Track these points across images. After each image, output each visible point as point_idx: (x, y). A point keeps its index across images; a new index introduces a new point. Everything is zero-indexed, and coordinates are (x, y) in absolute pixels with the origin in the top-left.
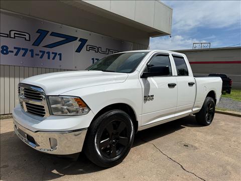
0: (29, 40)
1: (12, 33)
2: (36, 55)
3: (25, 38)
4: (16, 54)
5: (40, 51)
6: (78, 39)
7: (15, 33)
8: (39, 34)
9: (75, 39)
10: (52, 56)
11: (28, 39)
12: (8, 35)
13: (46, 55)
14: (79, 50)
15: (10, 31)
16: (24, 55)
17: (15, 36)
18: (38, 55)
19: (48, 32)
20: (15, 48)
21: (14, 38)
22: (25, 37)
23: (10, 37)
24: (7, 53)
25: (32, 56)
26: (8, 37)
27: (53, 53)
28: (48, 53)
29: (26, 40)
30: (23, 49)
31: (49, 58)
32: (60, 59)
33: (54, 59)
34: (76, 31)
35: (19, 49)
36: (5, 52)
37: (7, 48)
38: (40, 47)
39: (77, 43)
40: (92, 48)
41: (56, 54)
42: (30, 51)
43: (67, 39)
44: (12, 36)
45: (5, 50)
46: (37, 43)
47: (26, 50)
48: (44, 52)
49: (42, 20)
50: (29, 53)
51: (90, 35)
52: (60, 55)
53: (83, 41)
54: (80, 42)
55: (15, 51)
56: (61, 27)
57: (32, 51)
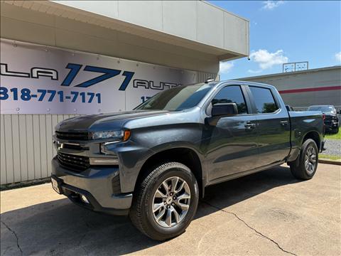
0: (57, 79)
1: (35, 71)
2: (67, 98)
3: (52, 77)
4: (41, 99)
5: (72, 93)
6: (121, 73)
7: (38, 72)
8: (70, 70)
9: (118, 72)
10: (88, 98)
11: (55, 77)
12: (29, 74)
13: (80, 97)
14: (123, 88)
15: (32, 69)
16: (51, 100)
17: (38, 75)
18: (69, 98)
19: (82, 65)
20: (39, 91)
21: (38, 78)
22: (51, 75)
23: (32, 77)
24: (29, 98)
25: (62, 100)
26: (29, 77)
27: (89, 94)
28: (83, 94)
29: (52, 79)
30: (49, 91)
31: (84, 101)
32: (99, 102)
33: (90, 101)
34: (119, 62)
35: (44, 92)
36: (26, 97)
37: (29, 91)
38: (72, 87)
39: (120, 79)
40: (141, 83)
41: (92, 95)
42: (59, 93)
43: (107, 73)
44: (35, 75)
45: (26, 94)
46: (67, 82)
47: (53, 93)
48: (76, 94)
49: (73, 51)
50: (57, 97)
51: (137, 65)
52: (99, 95)
53: (129, 75)
54: (125, 77)
55: (39, 94)
56: (98, 59)
57: (61, 93)
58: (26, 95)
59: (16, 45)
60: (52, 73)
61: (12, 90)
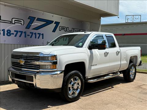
1: (14, 20)
3: (21, 23)
4: (16, 36)
5: (30, 33)
6: (54, 22)
7: (15, 20)
8: (30, 20)
9: (52, 22)
11: (23, 24)
12: (11, 21)
13: (34, 35)
14: (54, 31)
15: (12, 19)
16: (20, 36)
17: (15, 22)
18: (29, 35)
19: (35, 18)
20: (15, 31)
21: (15, 24)
23: (12, 23)
25: (25, 37)
27: (38, 34)
28: (35, 34)
30: (20, 32)
31: (36, 38)
32: (43, 38)
33: (38, 38)
34: (53, 16)
35: (17, 32)
36: (9, 34)
37: (10, 31)
38: (30, 30)
39: (53, 25)
40: (63, 28)
41: (40, 34)
42: (24, 32)
43: (47, 22)
44: (13, 22)
46: (28, 27)
47: (22, 32)
48: (32, 33)
49: (31, 9)
50: (23, 34)
51: (61, 18)
52: (43, 34)
53: (57, 23)
54: (55, 24)
55: (15, 33)
56: (43, 14)
57: (25, 33)
58: (9, 33)
59: (5, 5)
60: (21, 21)
61: (2, 30)
